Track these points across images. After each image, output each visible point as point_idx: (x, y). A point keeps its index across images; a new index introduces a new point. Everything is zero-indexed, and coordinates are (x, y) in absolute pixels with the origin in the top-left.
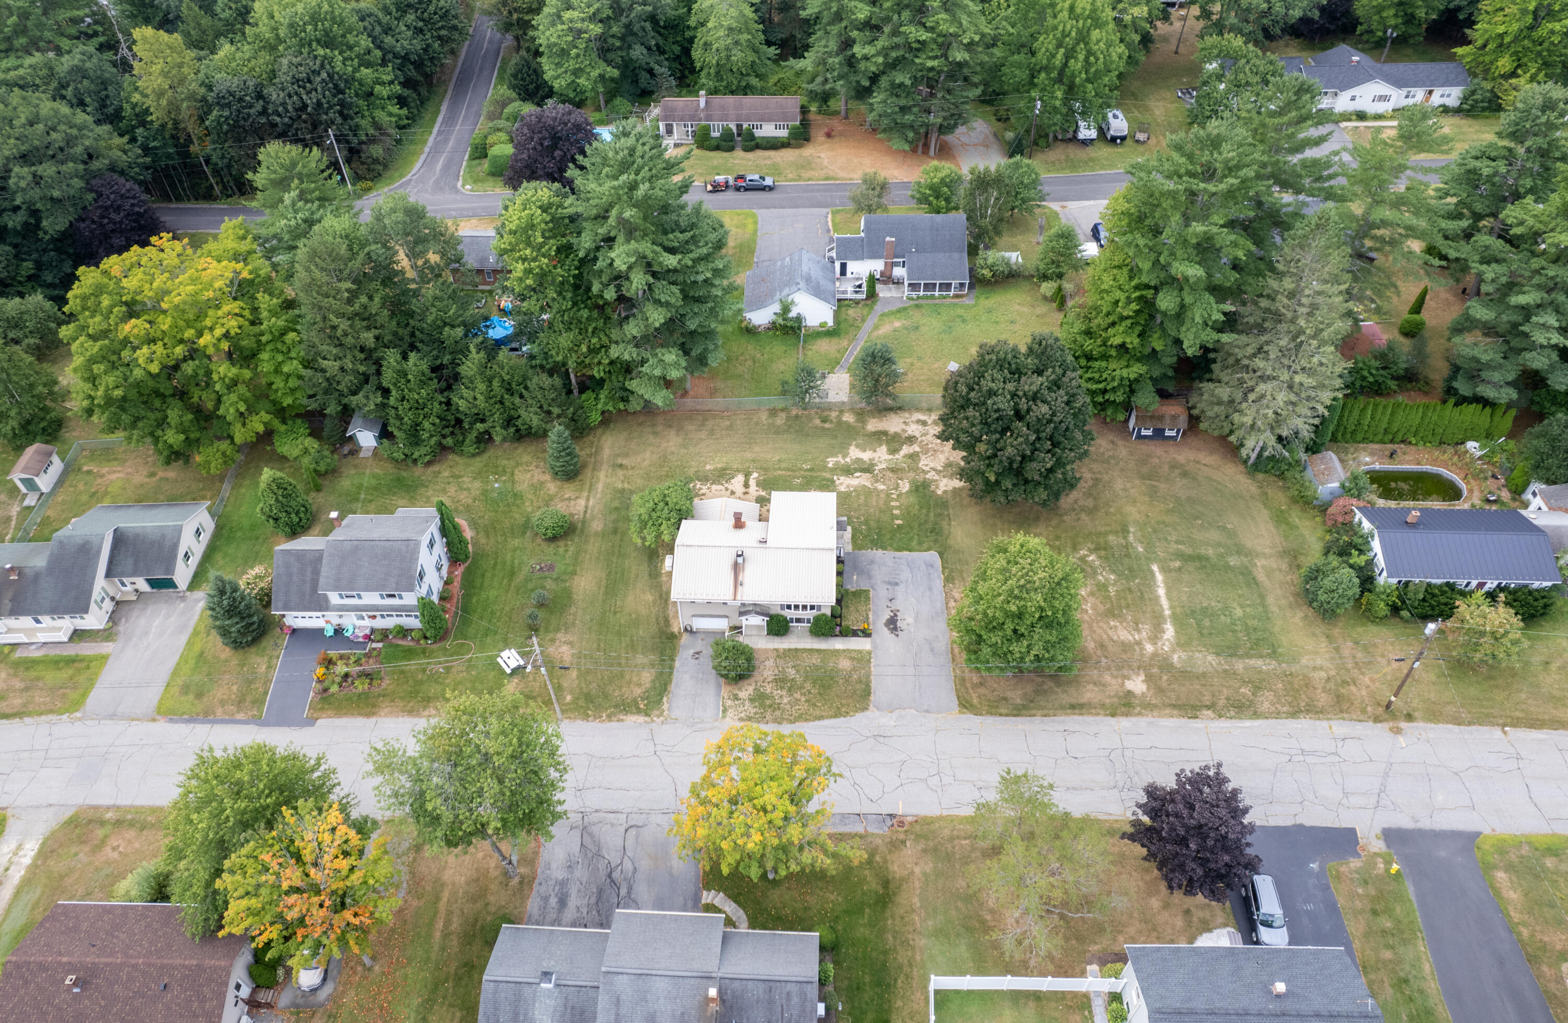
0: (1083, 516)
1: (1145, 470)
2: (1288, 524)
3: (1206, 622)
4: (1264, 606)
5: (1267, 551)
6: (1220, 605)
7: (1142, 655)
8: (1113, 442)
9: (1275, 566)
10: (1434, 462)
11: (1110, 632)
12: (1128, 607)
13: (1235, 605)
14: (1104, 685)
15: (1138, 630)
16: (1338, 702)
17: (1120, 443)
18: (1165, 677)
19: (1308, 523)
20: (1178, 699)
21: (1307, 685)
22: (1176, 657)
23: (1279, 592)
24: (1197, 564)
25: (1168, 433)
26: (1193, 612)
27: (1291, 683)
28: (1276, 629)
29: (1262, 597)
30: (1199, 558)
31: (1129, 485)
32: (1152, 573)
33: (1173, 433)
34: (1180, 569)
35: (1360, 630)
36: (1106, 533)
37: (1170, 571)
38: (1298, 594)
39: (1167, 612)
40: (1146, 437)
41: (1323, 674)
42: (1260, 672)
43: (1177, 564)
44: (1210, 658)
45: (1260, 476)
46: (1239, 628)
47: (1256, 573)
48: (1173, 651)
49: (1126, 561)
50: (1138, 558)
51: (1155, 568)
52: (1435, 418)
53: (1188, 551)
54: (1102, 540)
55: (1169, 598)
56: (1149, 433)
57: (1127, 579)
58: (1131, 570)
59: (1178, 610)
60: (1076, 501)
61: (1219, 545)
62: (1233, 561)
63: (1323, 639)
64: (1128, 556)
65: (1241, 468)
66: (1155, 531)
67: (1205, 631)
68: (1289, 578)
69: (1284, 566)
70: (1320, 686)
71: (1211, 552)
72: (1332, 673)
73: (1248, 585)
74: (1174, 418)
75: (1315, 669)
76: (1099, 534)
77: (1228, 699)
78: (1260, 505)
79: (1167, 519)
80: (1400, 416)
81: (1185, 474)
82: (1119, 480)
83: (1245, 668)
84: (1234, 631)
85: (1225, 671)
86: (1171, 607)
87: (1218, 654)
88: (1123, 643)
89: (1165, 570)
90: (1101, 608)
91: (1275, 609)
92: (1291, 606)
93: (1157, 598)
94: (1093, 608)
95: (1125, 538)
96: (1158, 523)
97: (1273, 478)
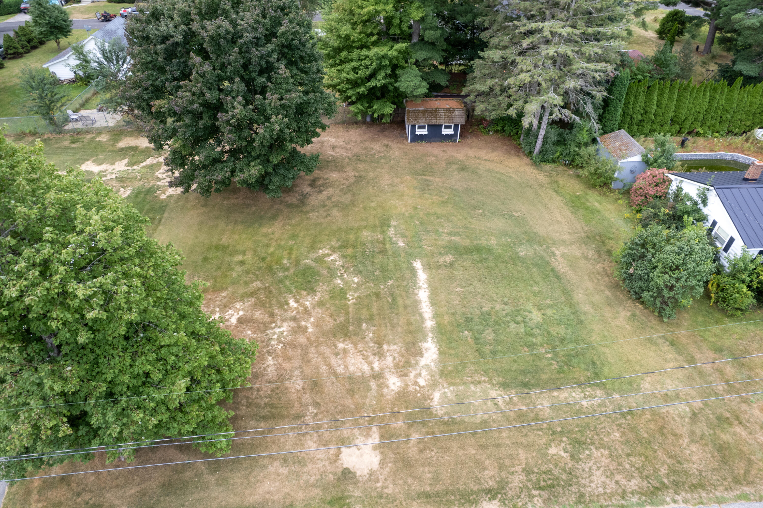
0: (335, 212)
1: (418, 166)
2: (587, 208)
3: (489, 335)
4: (571, 306)
5: (567, 237)
6: (507, 308)
7: (381, 395)
8: (387, 146)
9: (578, 254)
10: (729, 147)
11: (334, 361)
12: (370, 319)
13: (530, 306)
14: (301, 462)
15: (380, 355)
16: (724, 461)
17: (394, 145)
18: (415, 437)
19: (610, 207)
20: (436, 480)
21: (661, 430)
22: (437, 396)
23: (589, 285)
24: (476, 256)
25: (445, 132)
26: (469, 320)
27: (633, 429)
28: (595, 338)
29: (567, 293)
30: (478, 249)
31: (396, 181)
32: (413, 271)
33: (450, 132)
34: (452, 264)
35: (716, 329)
36: (361, 228)
37: (439, 267)
38: (617, 286)
39: (429, 324)
40: (421, 138)
41: (683, 408)
42: (579, 412)
43: (449, 258)
44: (493, 393)
45: (548, 166)
46: (538, 340)
47: (554, 264)
48: (434, 385)
49: (378, 259)
50: (396, 253)
51: (418, 265)
52: (723, 102)
53: (464, 242)
54: (352, 237)
55: (433, 302)
56: (424, 132)
57: (377, 281)
58: (384, 269)
59: (446, 319)
60: (329, 198)
61: (504, 234)
62: (522, 251)
63: (666, 347)
64: (383, 252)
65: (526, 160)
66: (422, 224)
67: (487, 349)
68: (599, 267)
69: (591, 254)
70: (684, 431)
71: (493, 242)
72: (697, 403)
73: (546, 278)
74: (449, 111)
75: (667, 398)
76: (349, 230)
77: (528, 471)
78: (551, 192)
79: (440, 211)
80: (687, 102)
81: (463, 168)
82: (387, 177)
83: (553, 407)
84: (531, 346)
85: (521, 416)
86: (436, 316)
87: (505, 386)
88: (351, 378)
89: (428, 267)
90: (330, 323)
91: (587, 308)
92: (608, 303)
93: (417, 303)
94: (317, 325)
95: (383, 232)
96: (428, 215)
97: (562, 168)
